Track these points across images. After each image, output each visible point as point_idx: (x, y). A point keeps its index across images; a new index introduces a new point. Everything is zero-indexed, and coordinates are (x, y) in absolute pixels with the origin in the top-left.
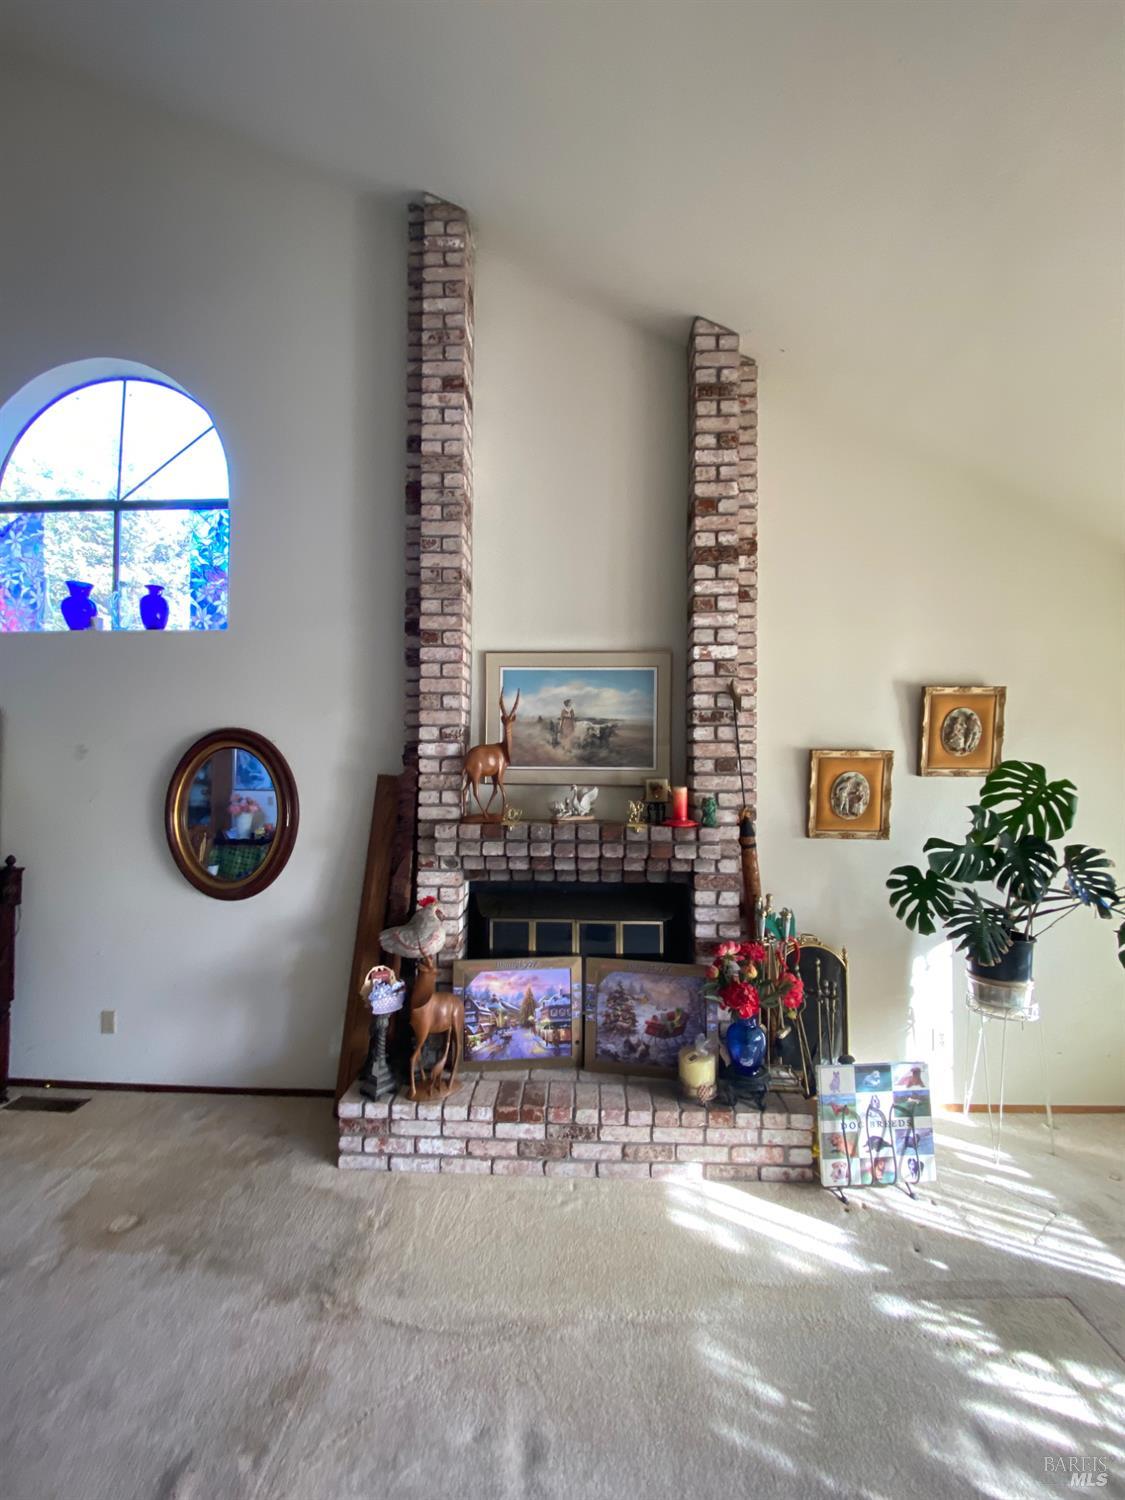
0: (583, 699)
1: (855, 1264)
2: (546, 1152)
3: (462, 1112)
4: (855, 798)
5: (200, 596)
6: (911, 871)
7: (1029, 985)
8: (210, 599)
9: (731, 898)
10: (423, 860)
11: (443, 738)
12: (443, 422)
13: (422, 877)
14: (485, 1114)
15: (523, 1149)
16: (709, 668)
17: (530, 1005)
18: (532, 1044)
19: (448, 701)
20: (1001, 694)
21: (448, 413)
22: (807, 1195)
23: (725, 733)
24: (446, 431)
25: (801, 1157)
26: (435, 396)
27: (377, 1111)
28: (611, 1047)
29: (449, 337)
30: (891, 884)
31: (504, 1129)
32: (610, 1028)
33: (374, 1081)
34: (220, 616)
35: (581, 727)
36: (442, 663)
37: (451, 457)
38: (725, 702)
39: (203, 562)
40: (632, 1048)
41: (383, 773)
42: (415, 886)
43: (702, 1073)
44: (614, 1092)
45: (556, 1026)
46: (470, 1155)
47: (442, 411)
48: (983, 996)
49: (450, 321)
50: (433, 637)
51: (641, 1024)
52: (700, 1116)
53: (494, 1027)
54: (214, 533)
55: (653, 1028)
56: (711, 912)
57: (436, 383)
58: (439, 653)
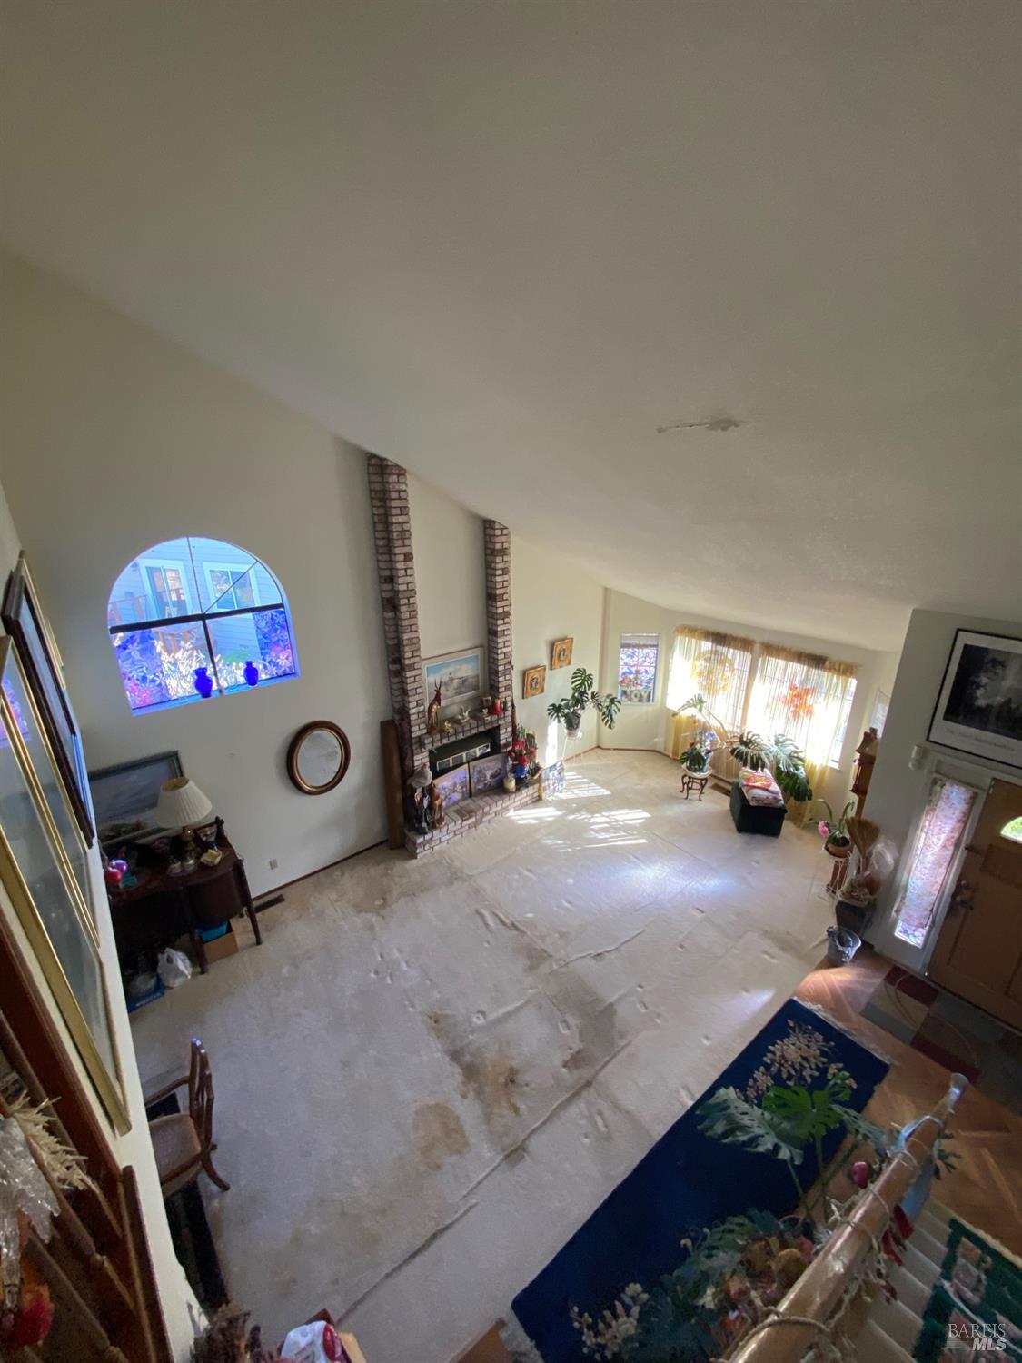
0: (455, 671)
1: (559, 813)
2: (475, 825)
3: (453, 824)
4: (537, 683)
5: (268, 659)
6: (553, 705)
7: (580, 728)
8: (274, 659)
9: (510, 729)
10: (415, 751)
11: (418, 705)
12: (407, 575)
13: (415, 758)
14: (460, 821)
15: (470, 827)
16: (502, 656)
17: (455, 785)
18: (457, 796)
19: (419, 691)
20: (572, 639)
21: (408, 571)
22: (539, 803)
23: (508, 677)
24: (408, 579)
25: (537, 794)
26: (402, 564)
27: (427, 837)
28: (480, 787)
29: (405, 535)
30: (549, 710)
31: (465, 823)
32: (479, 781)
33: (424, 828)
34: (281, 666)
35: (456, 681)
36: (415, 677)
37: (411, 590)
38: (508, 666)
39: (266, 640)
40: (485, 784)
41: (382, 719)
42: (413, 761)
43: (512, 785)
44: (487, 799)
45: (462, 788)
46: (455, 835)
47: (406, 570)
48: (569, 734)
49: (405, 527)
50: (412, 667)
51: (488, 776)
52: (514, 796)
53: (446, 797)
54: (269, 624)
55: (493, 776)
56: (505, 735)
57: (402, 558)
58: (414, 673)
